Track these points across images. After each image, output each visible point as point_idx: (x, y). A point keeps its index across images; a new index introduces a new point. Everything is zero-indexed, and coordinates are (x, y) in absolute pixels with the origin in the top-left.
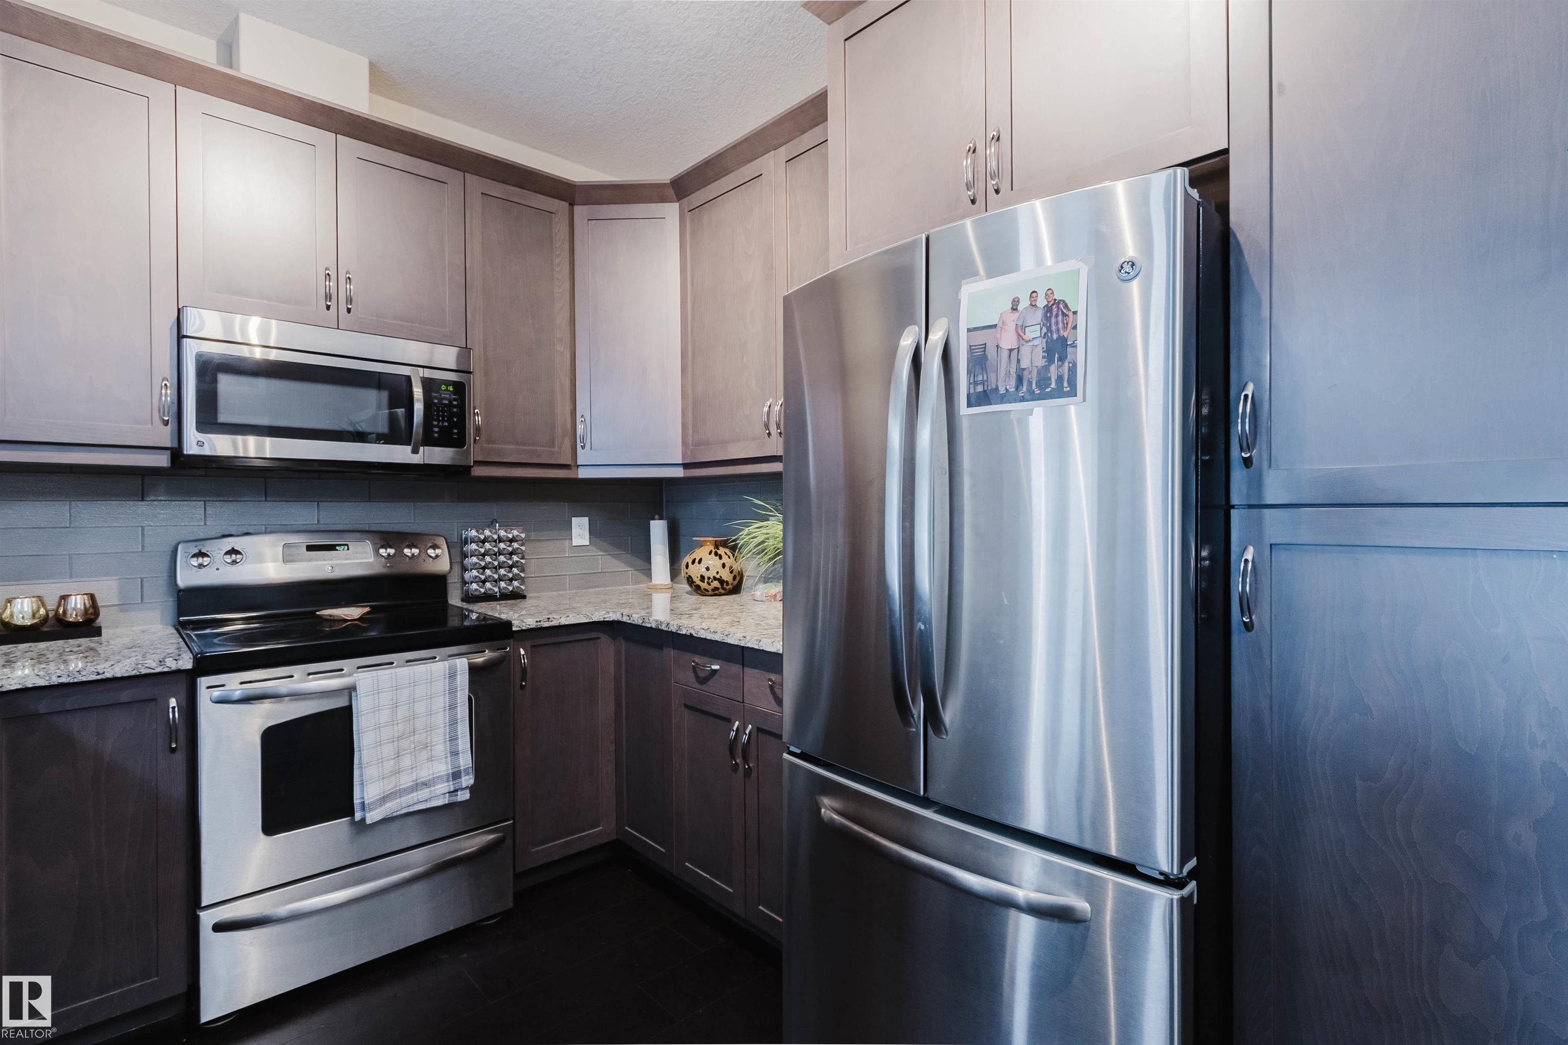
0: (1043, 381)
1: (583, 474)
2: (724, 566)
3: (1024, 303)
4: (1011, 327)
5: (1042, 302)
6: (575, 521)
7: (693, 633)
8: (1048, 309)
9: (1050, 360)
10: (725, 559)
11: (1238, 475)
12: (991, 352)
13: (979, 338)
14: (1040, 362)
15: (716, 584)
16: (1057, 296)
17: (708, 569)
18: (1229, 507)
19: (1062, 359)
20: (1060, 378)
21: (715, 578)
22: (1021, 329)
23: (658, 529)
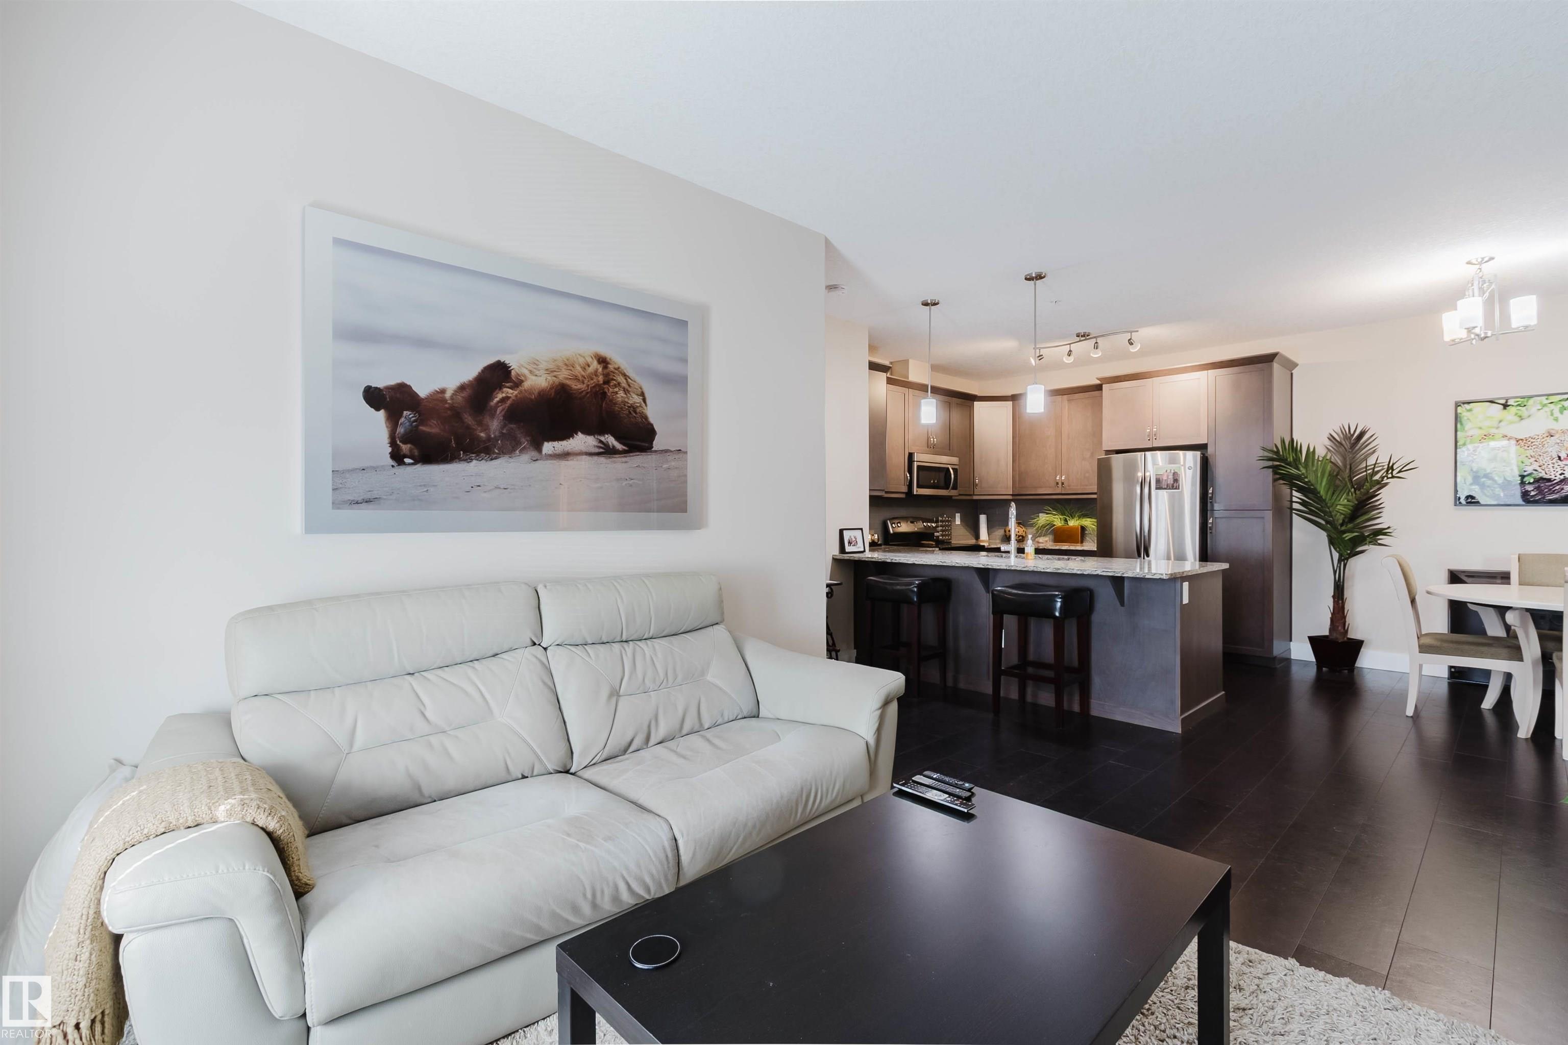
0: (1173, 486)
1: (975, 498)
2: (1024, 531)
3: (1169, 471)
4: (1166, 475)
5: (1173, 472)
6: (957, 514)
7: (1046, 548)
8: (1174, 473)
9: (1174, 483)
10: (1024, 529)
11: (1209, 504)
12: (1161, 479)
13: (1158, 477)
14: (1172, 482)
15: (1021, 537)
16: (1176, 471)
17: (1018, 532)
18: (1207, 510)
19: (1177, 482)
20: (1176, 487)
21: (1021, 536)
22: (1168, 476)
23: (983, 519)
